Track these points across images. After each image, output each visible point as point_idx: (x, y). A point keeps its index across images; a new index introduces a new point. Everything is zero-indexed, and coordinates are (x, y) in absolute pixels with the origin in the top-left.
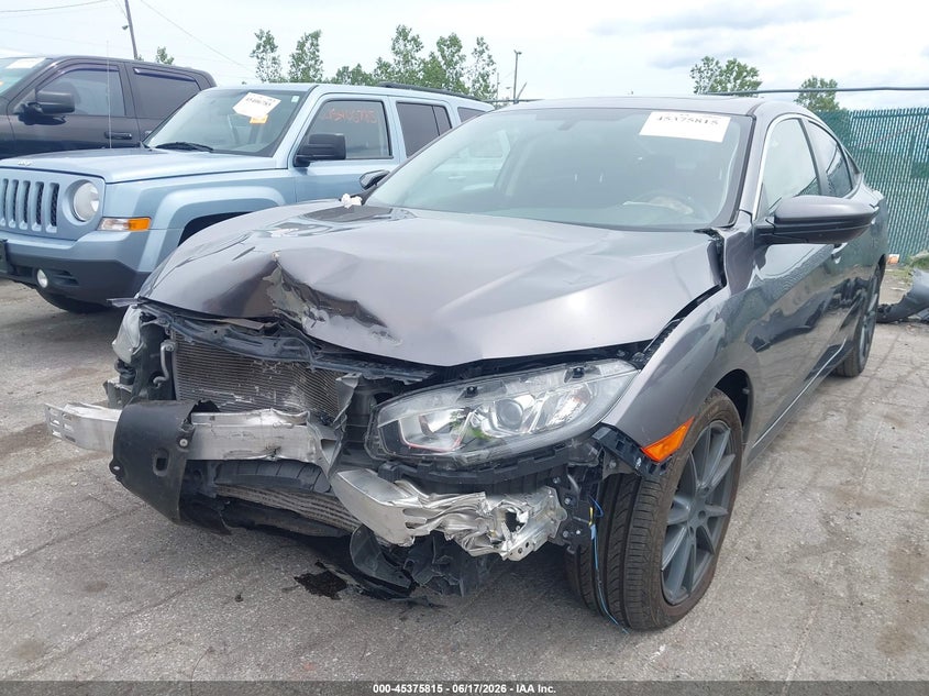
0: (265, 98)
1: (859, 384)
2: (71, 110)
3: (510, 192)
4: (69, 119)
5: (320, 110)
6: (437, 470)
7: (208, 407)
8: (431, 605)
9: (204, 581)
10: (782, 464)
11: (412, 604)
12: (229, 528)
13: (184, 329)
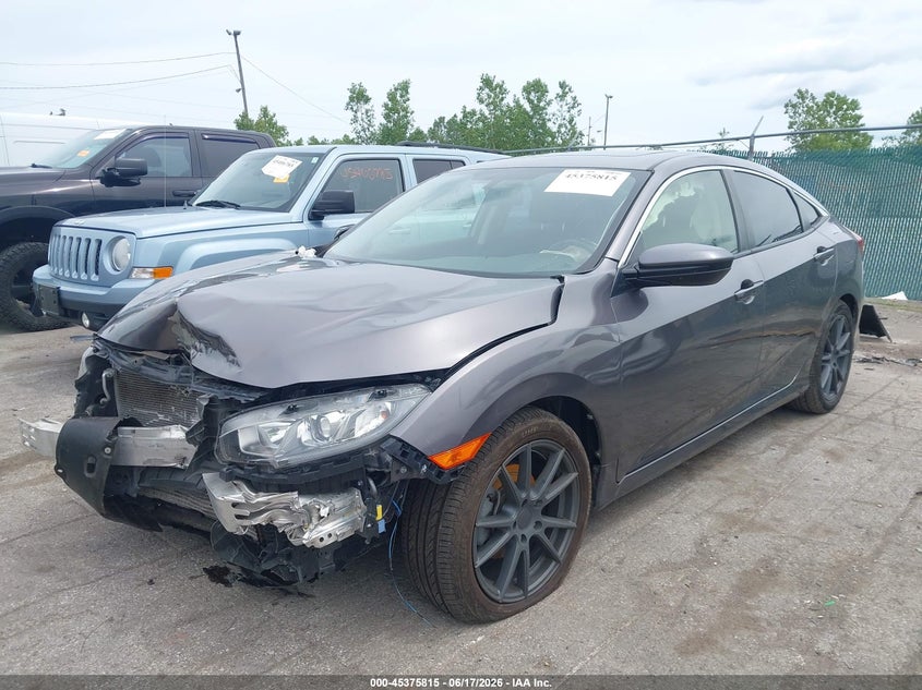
0: (289, 160)
1: (823, 421)
2: (144, 173)
3: (481, 241)
4: (144, 182)
5: (335, 170)
6: (260, 473)
7: (132, 422)
8: (301, 594)
9: (131, 568)
10: (694, 491)
11: (288, 593)
12: (162, 526)
13: (117, 359)
